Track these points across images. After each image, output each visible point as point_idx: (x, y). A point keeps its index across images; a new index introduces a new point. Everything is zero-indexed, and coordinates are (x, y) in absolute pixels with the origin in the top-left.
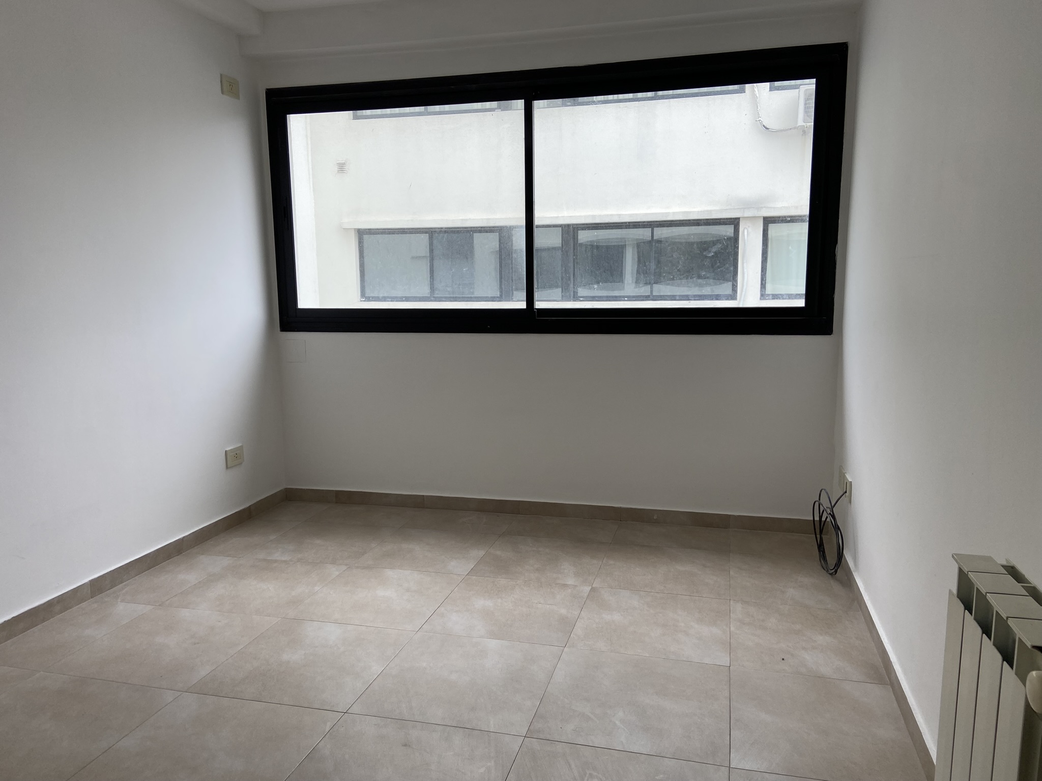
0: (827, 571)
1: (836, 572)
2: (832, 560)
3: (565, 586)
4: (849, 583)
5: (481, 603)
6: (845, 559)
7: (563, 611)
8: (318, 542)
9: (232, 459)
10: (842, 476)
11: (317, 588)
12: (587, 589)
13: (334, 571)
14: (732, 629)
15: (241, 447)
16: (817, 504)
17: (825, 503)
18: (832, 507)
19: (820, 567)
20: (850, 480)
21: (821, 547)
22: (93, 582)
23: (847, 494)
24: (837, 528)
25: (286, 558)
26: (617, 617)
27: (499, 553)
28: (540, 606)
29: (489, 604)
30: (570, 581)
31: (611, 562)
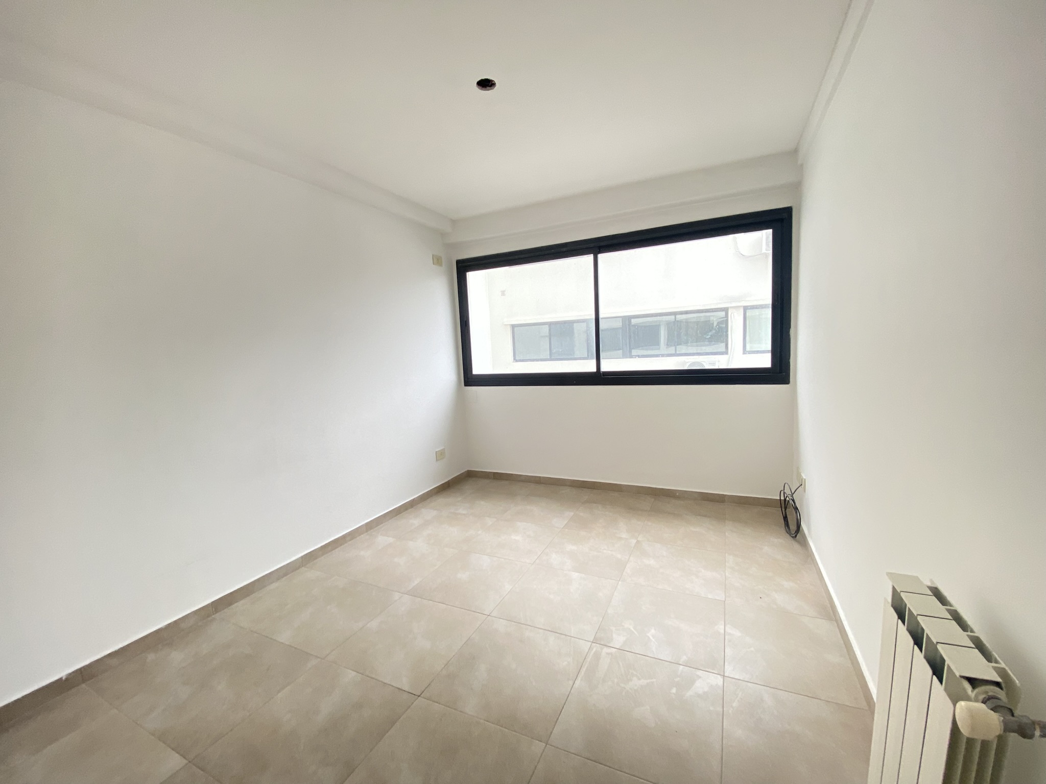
0: (790, 535)
1: (796, 536)
2: (793, 527)
3: (620, 538)
4: (804, 544)
5: (570, 547)
6: (802, 528)
7: (619, 556)
8: (482, 503)
9: (440, 455)
10: (799, 475)
11: (480, 532)
12: (634, 541)
13: (489, 521)
14: (727, 574)
15: (444, 449)
16: (782, 493)
17: (788, 492)
18: (793, 494)
19: (784, 531)
20: (804, 478)
21: (785, 518)
22: (367, 524)
23: (802, 486)
24: (796, 509)
25: (464, 512)
26: (652, 562)
27: (581, 514)
28: (605, 551)
29: (574, 548)
30: (624, 535)
31: (650, 524)
